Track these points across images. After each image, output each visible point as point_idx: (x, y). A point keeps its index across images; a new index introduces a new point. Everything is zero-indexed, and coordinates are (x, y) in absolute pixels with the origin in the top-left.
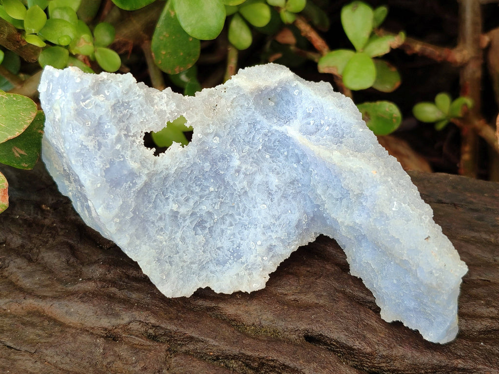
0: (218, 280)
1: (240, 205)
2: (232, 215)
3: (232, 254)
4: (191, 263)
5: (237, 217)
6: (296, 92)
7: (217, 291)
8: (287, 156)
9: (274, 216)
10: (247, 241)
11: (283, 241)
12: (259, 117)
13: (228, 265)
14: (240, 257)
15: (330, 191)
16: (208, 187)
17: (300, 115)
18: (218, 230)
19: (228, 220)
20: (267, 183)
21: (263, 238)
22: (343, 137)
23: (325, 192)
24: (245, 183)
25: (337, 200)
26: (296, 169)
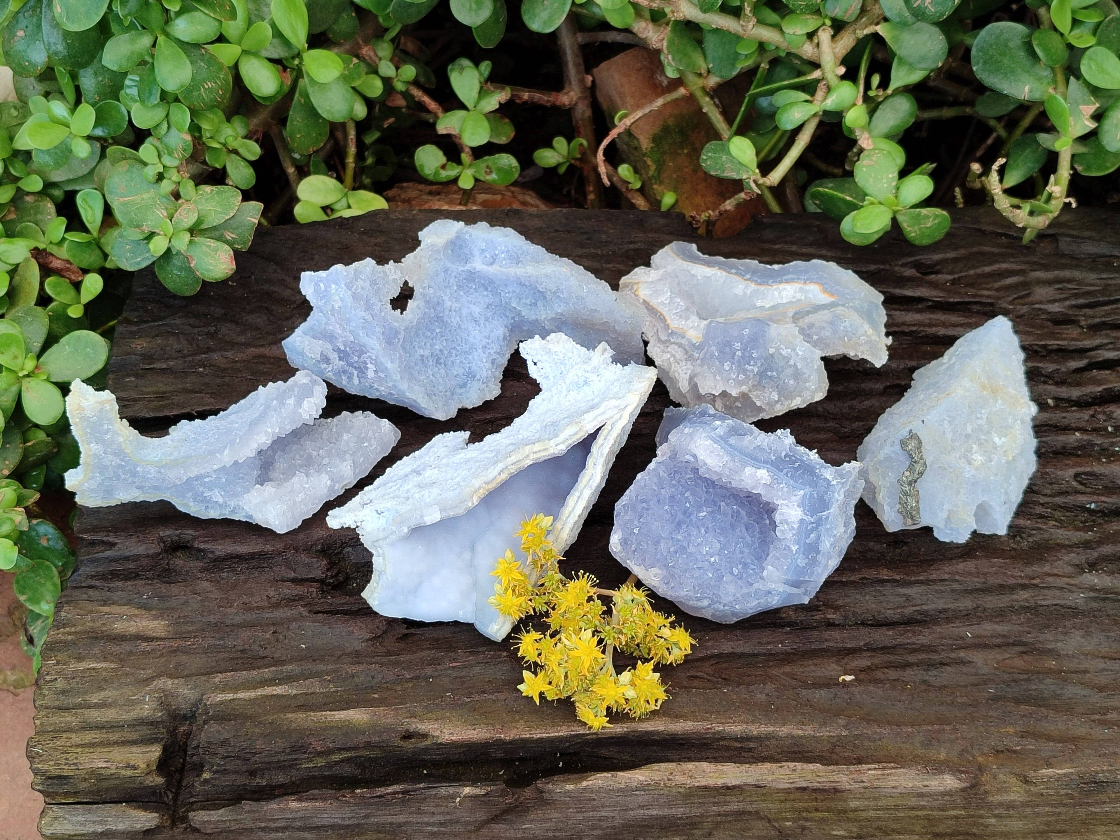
0: (467, 398)
1: (458, 337)
2: (454, 348)
3: (468, 377)
4: (446, 391)
5: (459, 348)
6: (467, 237)
7: (470, 407)
8: (475, 289)
9: (485, 337)
10: (475, 363)
11: (499, 354)
12: (449, 265)
13: (469, 385)
14: (474, 377)
15: (524, 301)
16: (434, 330)
17: (476, 252)
18: (450, 363)
19: (454, 352)
20: (471, 313)
21: (486, 356)
22: (519, 258)
23: (518, 304)
24: (458, 318)
25: (531, 305)
26: (487, 296)
